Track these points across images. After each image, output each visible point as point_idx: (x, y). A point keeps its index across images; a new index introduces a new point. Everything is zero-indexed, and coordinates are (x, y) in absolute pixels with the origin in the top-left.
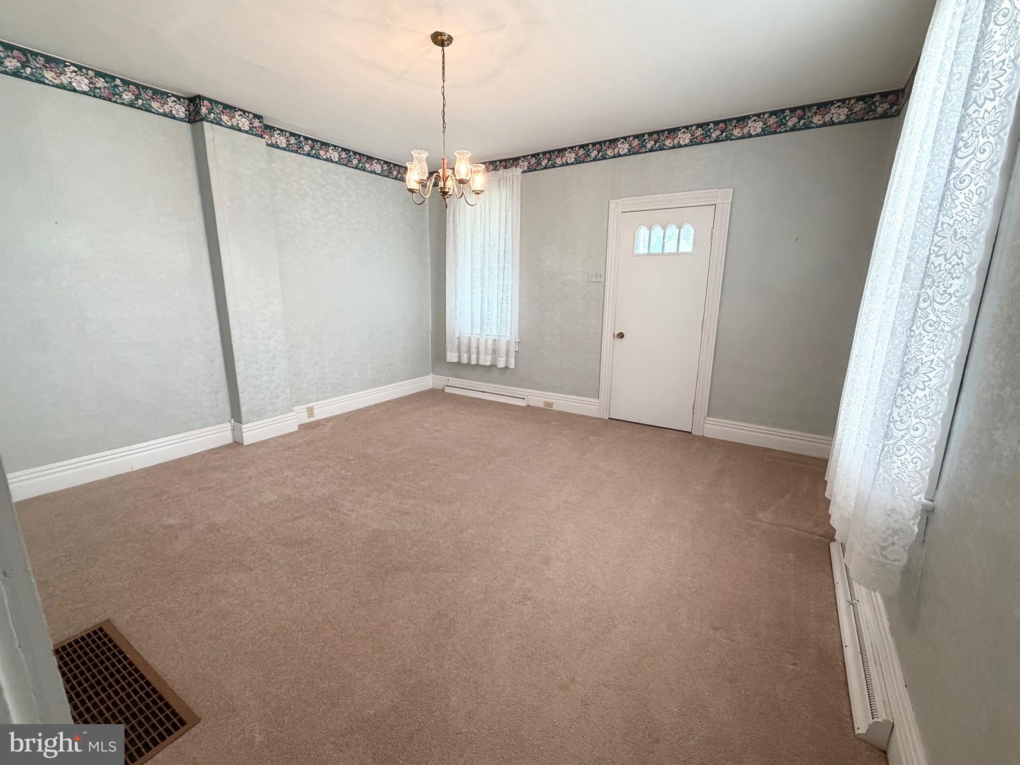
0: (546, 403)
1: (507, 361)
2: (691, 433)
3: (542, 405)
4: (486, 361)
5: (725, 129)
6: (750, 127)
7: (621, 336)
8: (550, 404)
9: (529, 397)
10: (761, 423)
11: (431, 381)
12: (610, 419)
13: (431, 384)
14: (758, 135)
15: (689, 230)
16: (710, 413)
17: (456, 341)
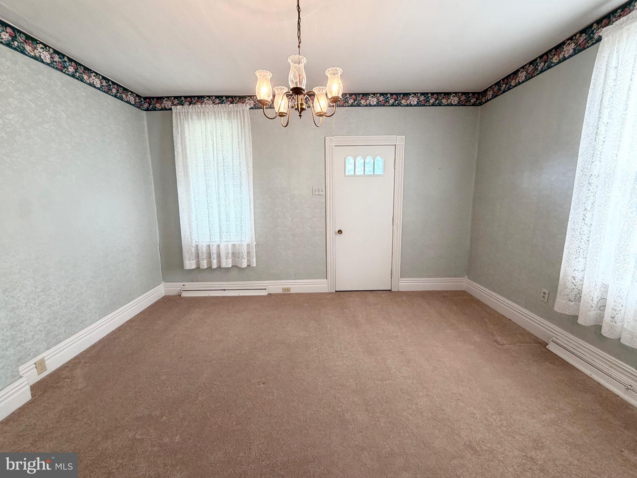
0: (284, 289)
1: (249, 261)
2: (391, 290)
3: (281, 291)
4: (227, 263)
5: (397, 99)
6: (411, 100)
7: (340, 232)
8: (288, 289)
9: (268, 286)
10: (429, 277)
11: (163, 289)
12: (336, 291)
13: (164, 292)
14: (415, 106)
15: (379, 161)
16: (402, 276)
17: (193, 250)
